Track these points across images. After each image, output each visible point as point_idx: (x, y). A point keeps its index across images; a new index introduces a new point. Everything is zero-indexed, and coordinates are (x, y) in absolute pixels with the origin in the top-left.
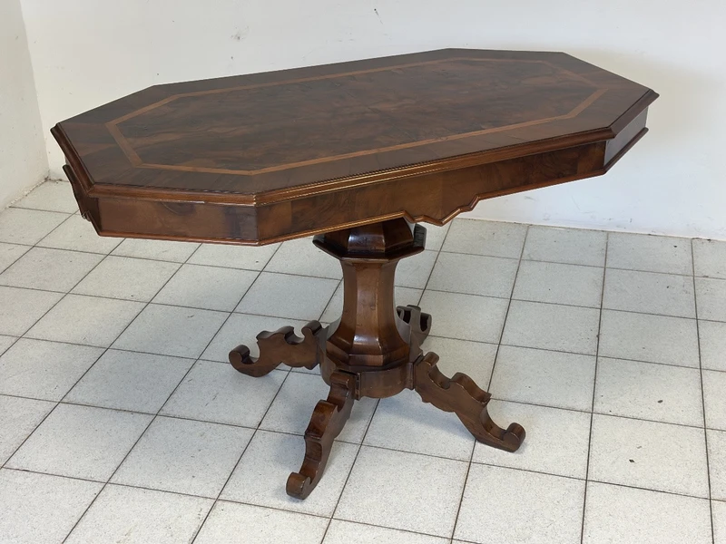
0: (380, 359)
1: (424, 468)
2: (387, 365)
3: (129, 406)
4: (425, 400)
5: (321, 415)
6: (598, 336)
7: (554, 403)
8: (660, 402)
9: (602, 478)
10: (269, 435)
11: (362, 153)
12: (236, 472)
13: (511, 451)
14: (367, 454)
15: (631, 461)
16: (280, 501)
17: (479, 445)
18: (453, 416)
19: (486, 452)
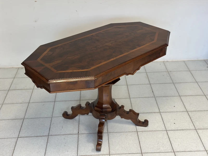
0: (111, 109)
1: (127, 136)
2: (113, 111)
3: (39, 135)
4: (122, 118)
5: (100, 128)
6: (153, 92)
7: (150, 112)
8: (174, 106)
9: (169, 129)
10: (82, 135)
11: (112, 59)
12: (79, 147)
13: (146, 127)
14: (111, 135)
15: (174, 123)
16: (94, 153)
17: (137, 127)
18: (130, 121)
19: (140, 128)
